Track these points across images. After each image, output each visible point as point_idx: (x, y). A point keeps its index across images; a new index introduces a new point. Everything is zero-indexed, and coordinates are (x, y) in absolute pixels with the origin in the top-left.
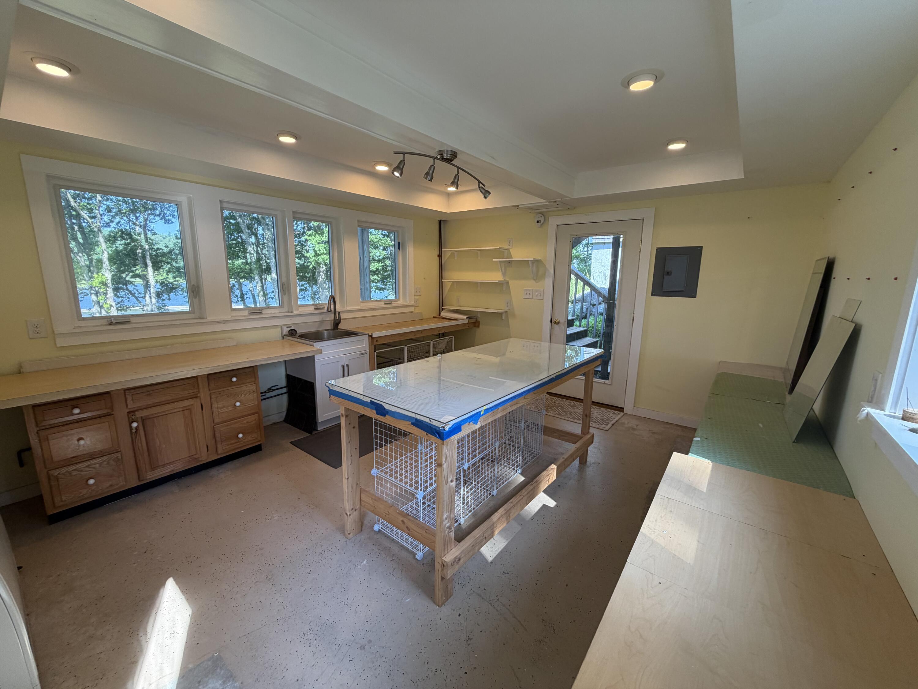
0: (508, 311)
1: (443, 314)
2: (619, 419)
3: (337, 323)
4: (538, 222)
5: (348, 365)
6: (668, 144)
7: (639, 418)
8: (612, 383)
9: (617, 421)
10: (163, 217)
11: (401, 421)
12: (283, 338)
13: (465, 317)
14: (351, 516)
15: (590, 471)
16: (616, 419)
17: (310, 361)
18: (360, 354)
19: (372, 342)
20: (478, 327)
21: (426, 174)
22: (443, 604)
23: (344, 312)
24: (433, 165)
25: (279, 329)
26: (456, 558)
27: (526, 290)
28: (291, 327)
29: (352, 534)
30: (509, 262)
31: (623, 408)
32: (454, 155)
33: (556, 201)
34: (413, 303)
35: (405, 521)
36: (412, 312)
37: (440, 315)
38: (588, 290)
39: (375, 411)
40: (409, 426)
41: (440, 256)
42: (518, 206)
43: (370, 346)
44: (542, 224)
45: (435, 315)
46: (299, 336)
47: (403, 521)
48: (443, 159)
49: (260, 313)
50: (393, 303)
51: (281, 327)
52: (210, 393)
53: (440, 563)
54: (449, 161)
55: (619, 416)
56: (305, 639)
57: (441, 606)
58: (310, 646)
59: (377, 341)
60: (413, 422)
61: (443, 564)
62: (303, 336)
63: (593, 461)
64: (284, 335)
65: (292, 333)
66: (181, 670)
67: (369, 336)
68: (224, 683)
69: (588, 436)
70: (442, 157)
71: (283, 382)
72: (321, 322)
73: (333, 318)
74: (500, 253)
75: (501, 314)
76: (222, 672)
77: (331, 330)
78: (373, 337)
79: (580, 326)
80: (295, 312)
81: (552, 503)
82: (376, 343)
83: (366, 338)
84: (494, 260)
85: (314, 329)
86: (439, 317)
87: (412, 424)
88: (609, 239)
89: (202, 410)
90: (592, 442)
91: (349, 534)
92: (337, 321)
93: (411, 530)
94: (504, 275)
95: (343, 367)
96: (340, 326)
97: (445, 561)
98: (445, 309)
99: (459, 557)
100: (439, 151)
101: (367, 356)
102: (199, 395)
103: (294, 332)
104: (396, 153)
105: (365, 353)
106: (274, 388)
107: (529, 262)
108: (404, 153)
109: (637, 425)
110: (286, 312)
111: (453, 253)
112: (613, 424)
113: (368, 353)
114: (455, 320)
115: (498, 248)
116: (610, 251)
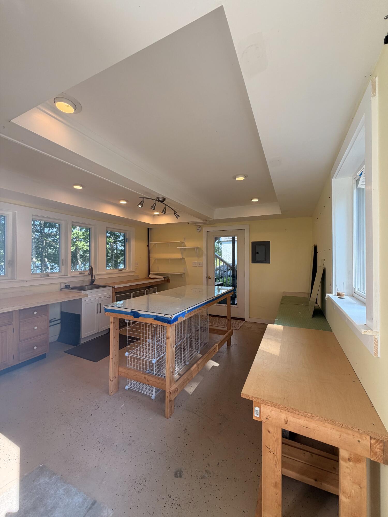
0: (185, 273)
1: (150, 276)
2: (243, 324)
3: (92, 281)
4: (198, 230)
5: (100, 304)
6: (252, 200)
7: (252, 323)
8: (238, 306)
9: (242, 325)
11: (148, 319)
12: (61, 290)
13: (163, 277)
14: (113, 381)
15: (233, 349)
16: (242, 324)
17: (79, 301)
18: (107, 298)
19: (114, 291)
20: (170, 282)
21: (152, 207)
22: (170, 417)
23: (98, 275)
24: (155, 203)
25: (59, 285)
26: (176, 388)
27: (194, 262)
28: (66, 284)
29: (113, 392)
30: (185, 249)
31: (245, 319)
32: (164, 199)
33: (206, 221)
34: (134, 270)
35: (146, 376)
36: (133, 275)
37: (148, 276)
38: (222, 263)
39: (133, 316)
40: (152, 321)
41: (148, 246)
42: (189, 222)
43: (113, 293)
44: (200, 231)
45: (146, 277)
46: (71, 288)
47: (145, 377)
48: (159, 201)
49: (48, 276)
50: (123, 270)
51: (60, 284)
52: (19, 322)
53: (169, 392)
54: (162, 202)
55: (243, 323)
56: (95, 447)
57: (169, 418)
58: (99, 450)
59: (117, 290)
60: (155, 318)
61: (170, 392)
62: (73, 288)
63: (233, 344)
64: (62, 288)
65: (67, 287)
66: (20, 477)
67: (113, 287)
68: (50, 478)
69: (230, 331)
70: (159, 200)
71: (58, 317)
72: (83, 281)
73: (90, 279)
74: (180, 244)
75: (181, 275)
76: (47, 473)
77: (89, 285)
78: (115, 287)
79: (220, 282)
80: (69, 275)
81: (217, 365)
82: (116, 291)
83: (111, 289)
84: (177, 247)
85: (79, 285)
86: (148, 278)
87: (154, 319)
88: (230, 238)
89: (13, 332)
90: (233, 334)
91: (112, 392)
92: (93, 280)
93: (150, 381)
94: (182, 255)
95: (98, 305)
96: (94, 283)
97: (171, 390)
98: (151, 273)
99: (177, 388)
100: (157, 197)
101: (111, 298)
102: (12, 323)
103: (68, 287)
104: (140, 198)
105: (110, 297)
106: (53, 320)
107: (195, 248)
108: (143, 198)
109: (252, 326)
110: (63, 275)
111: (155, 244)
112: (241, 327)
113: (112, 297)
114: (157, 279)
115: (179, 242)
116: (231, 245)
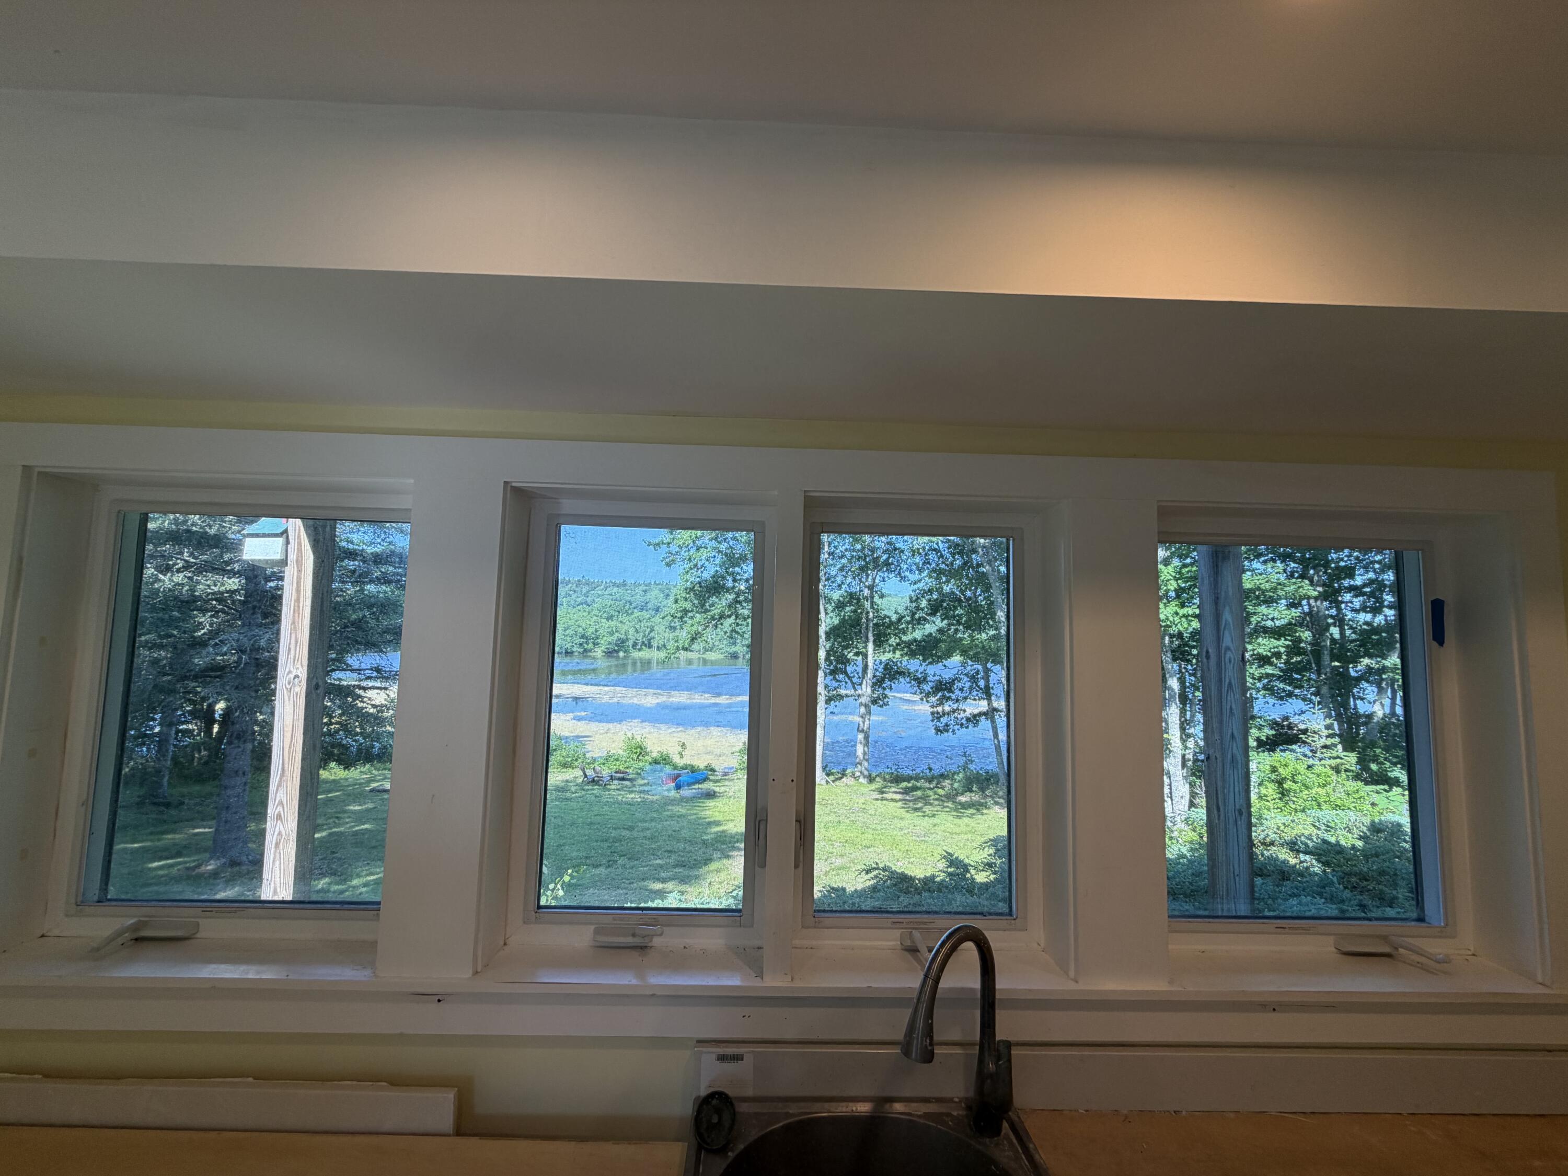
10: (899, 573)
